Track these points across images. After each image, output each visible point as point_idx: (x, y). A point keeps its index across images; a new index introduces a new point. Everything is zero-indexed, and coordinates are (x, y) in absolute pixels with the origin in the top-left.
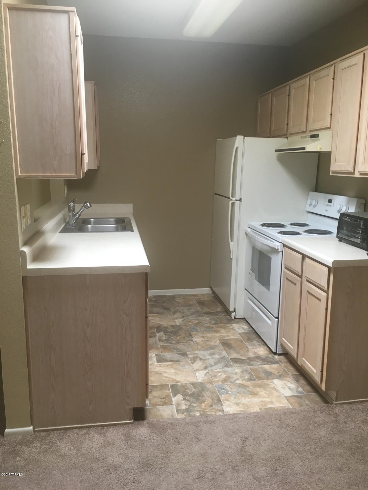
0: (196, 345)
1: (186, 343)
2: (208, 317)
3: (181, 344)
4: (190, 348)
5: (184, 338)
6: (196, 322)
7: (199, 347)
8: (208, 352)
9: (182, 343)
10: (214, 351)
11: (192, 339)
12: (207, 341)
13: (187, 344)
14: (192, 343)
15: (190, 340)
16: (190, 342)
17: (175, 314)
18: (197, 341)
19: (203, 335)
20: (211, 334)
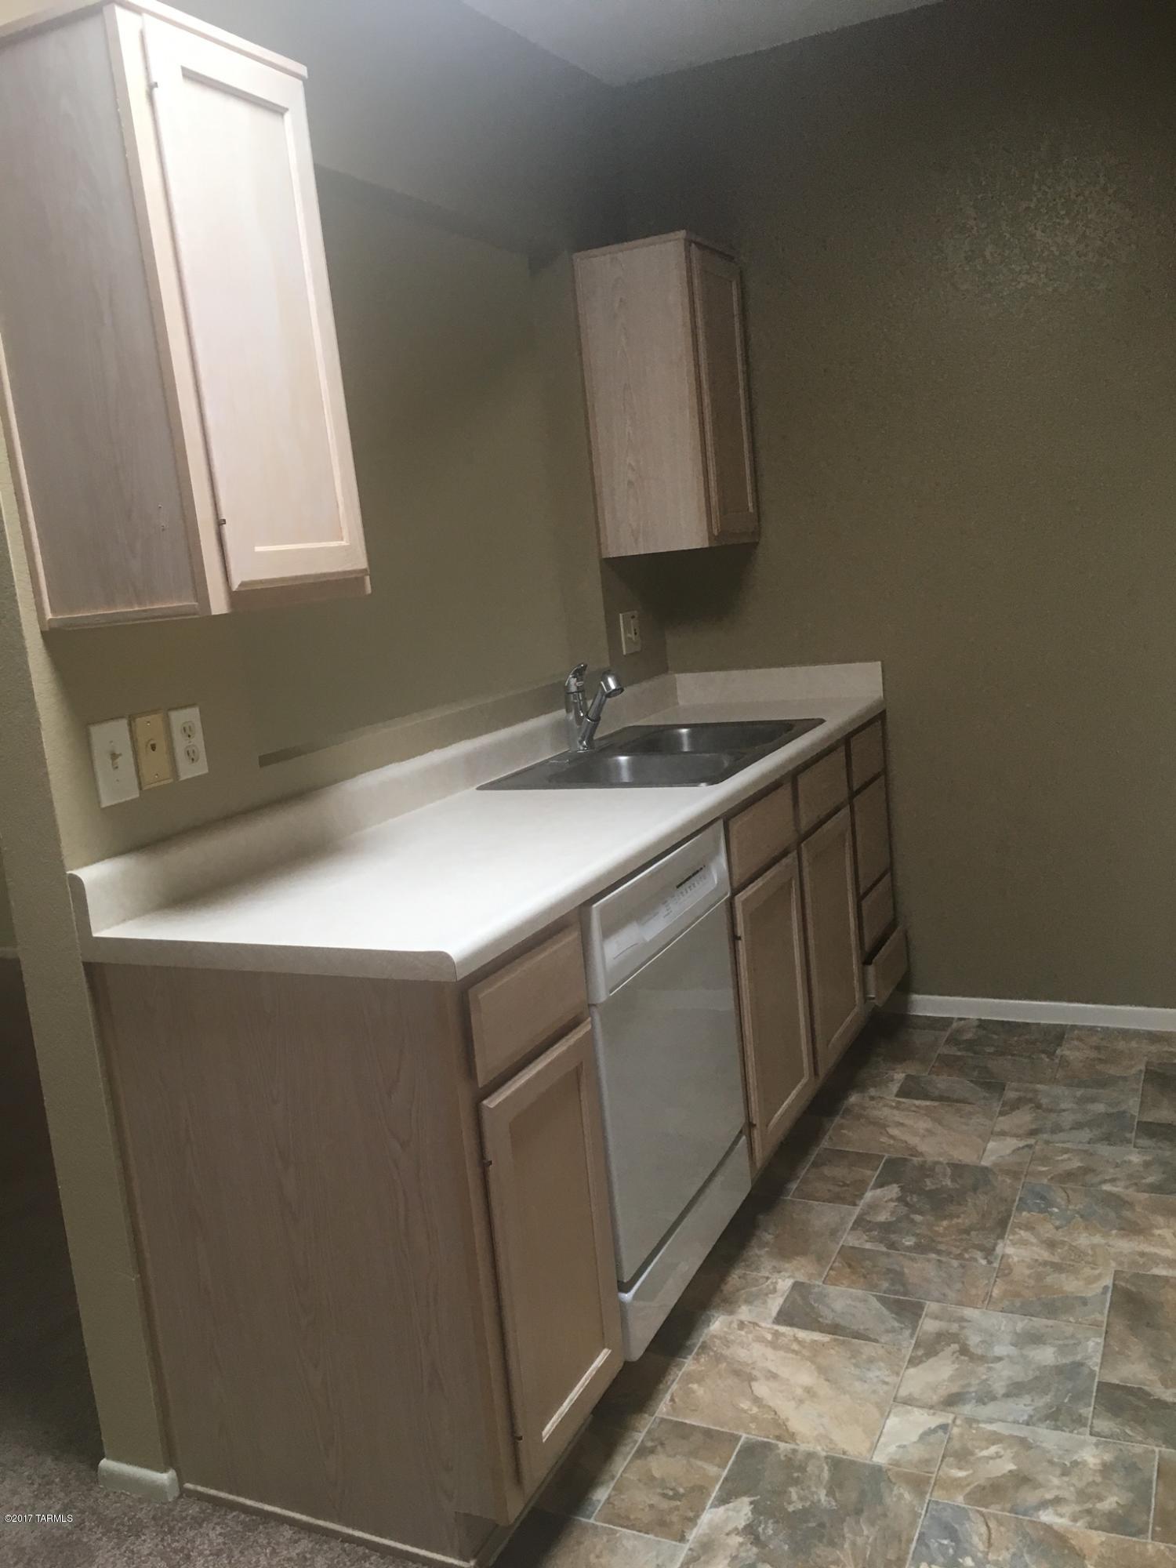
0: (989, 1279)
1: (959, 1257)
2: (1143, 1150)
3: (933, 1256)
4: (959, 1286)
5: (967, 1232)
6: (1076, 1164)
7: (996, 1292)
8: (1022, 1324)
9: (939, 1252)
10: (1051, 1322)
11: (995, 1245)
12: (1058, 1268)
13: (955, 1263)
14: (984, 1262)
15: (981, 1248)
16: (979, 1255)
17: (1002, 1116)
18: (1010, 1260)
19: (1059, 1236)
20: (1098, 1239)
